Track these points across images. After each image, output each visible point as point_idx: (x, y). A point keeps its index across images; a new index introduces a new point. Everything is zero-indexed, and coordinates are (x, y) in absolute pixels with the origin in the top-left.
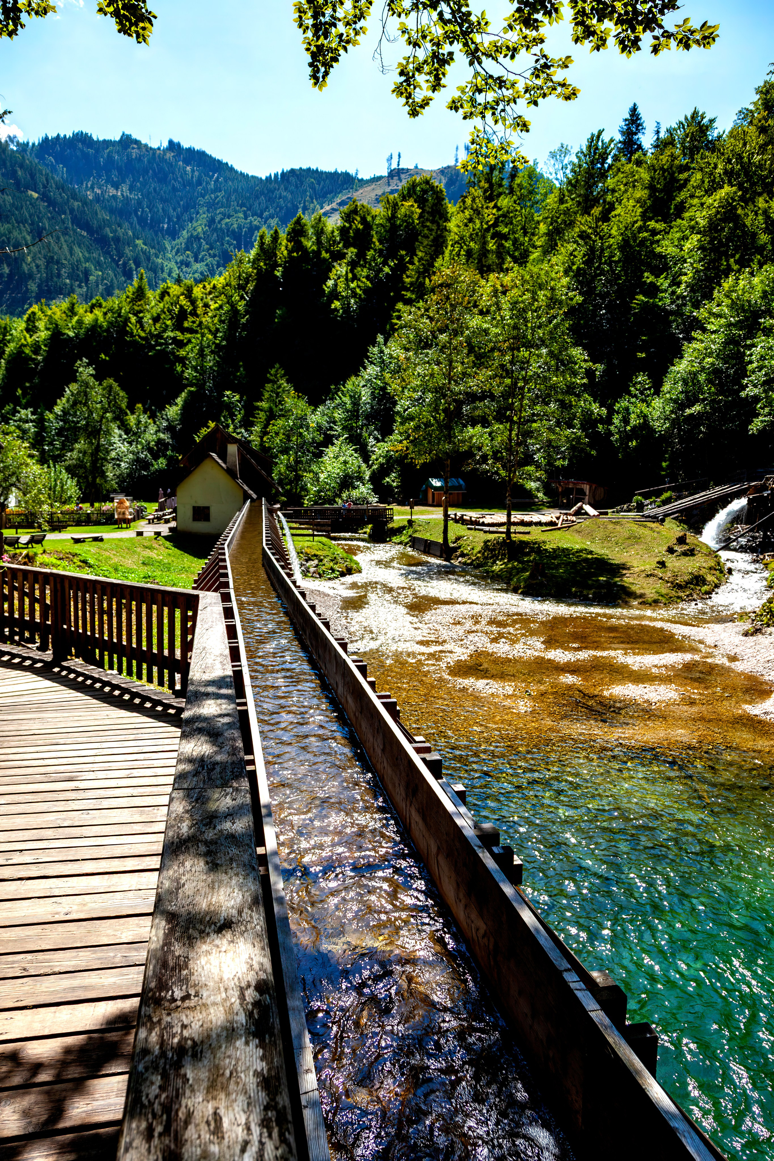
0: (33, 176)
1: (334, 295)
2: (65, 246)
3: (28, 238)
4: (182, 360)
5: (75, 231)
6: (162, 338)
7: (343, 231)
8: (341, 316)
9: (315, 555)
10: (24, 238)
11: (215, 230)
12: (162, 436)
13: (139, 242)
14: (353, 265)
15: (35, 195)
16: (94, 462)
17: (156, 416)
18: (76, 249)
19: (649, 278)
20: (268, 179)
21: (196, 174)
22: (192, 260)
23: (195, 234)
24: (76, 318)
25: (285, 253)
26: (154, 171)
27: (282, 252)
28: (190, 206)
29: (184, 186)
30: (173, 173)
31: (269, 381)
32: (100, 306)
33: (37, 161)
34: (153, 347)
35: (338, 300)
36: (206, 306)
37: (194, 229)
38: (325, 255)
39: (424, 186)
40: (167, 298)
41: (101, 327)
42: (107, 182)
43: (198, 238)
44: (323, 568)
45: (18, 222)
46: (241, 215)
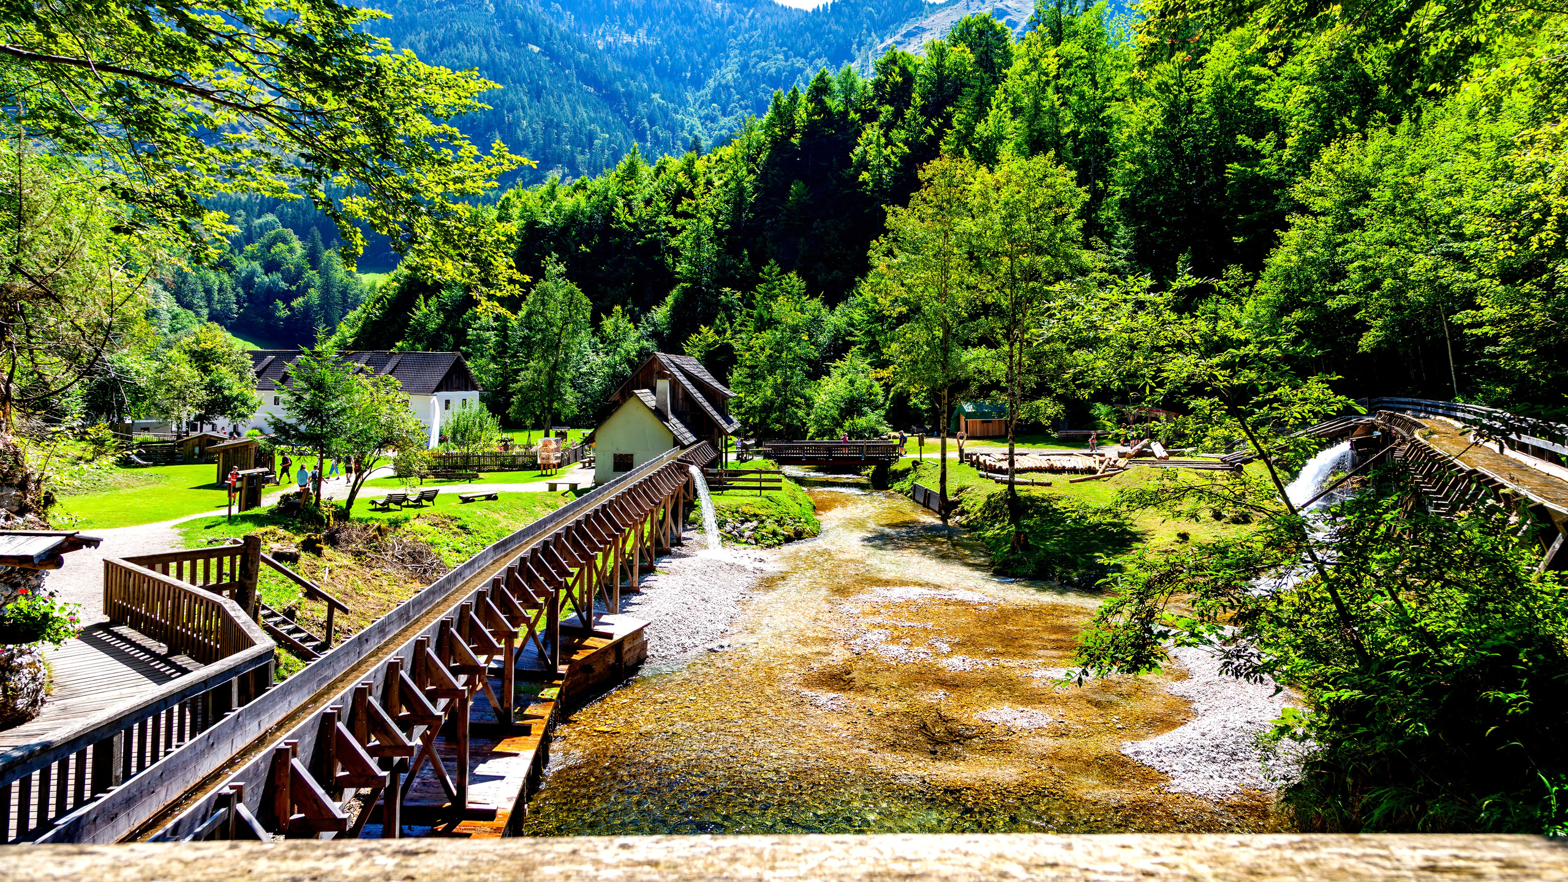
0: (534, 27)
1: (864, 165)
2: (567, 107)
3: (525, 99)
4: (676, 252)
5: (580, 88)
6: (653, 223)
7: (878, 85)
8: (872, 191)
9: (755, 515)
10: (521, 100)
11: (749, 76)
12: (645, 343)
13: (656, 96)
14: (888, 126)
15: (536, 49)
16: (550, 383)
17: (639, 321)
18: (581, 109)
19: (1244, 140)
20: (816, 12)
21: (728, 11)
22: (719, 113)
23: (724, 82)
24: (555, 203)
25: (804, 116)
26: (677, 11)
27: (801, 115)
28: (719, 50)
29: (713, 26)
30: (700, 12)
31: (763, 281)
32: (585, 188)
33: (540, 9)
34: (642, 235)
35: (867, 170)
36: (709, 183)
37: (723, 77)
38: (853, 115)
39: (980, 26)
40: (662, 175)
41: (583, 213)
42: (621, 27)
43: (727, 87)
44: (764, 531)
45: (514, 82)
46: (781, 57)
